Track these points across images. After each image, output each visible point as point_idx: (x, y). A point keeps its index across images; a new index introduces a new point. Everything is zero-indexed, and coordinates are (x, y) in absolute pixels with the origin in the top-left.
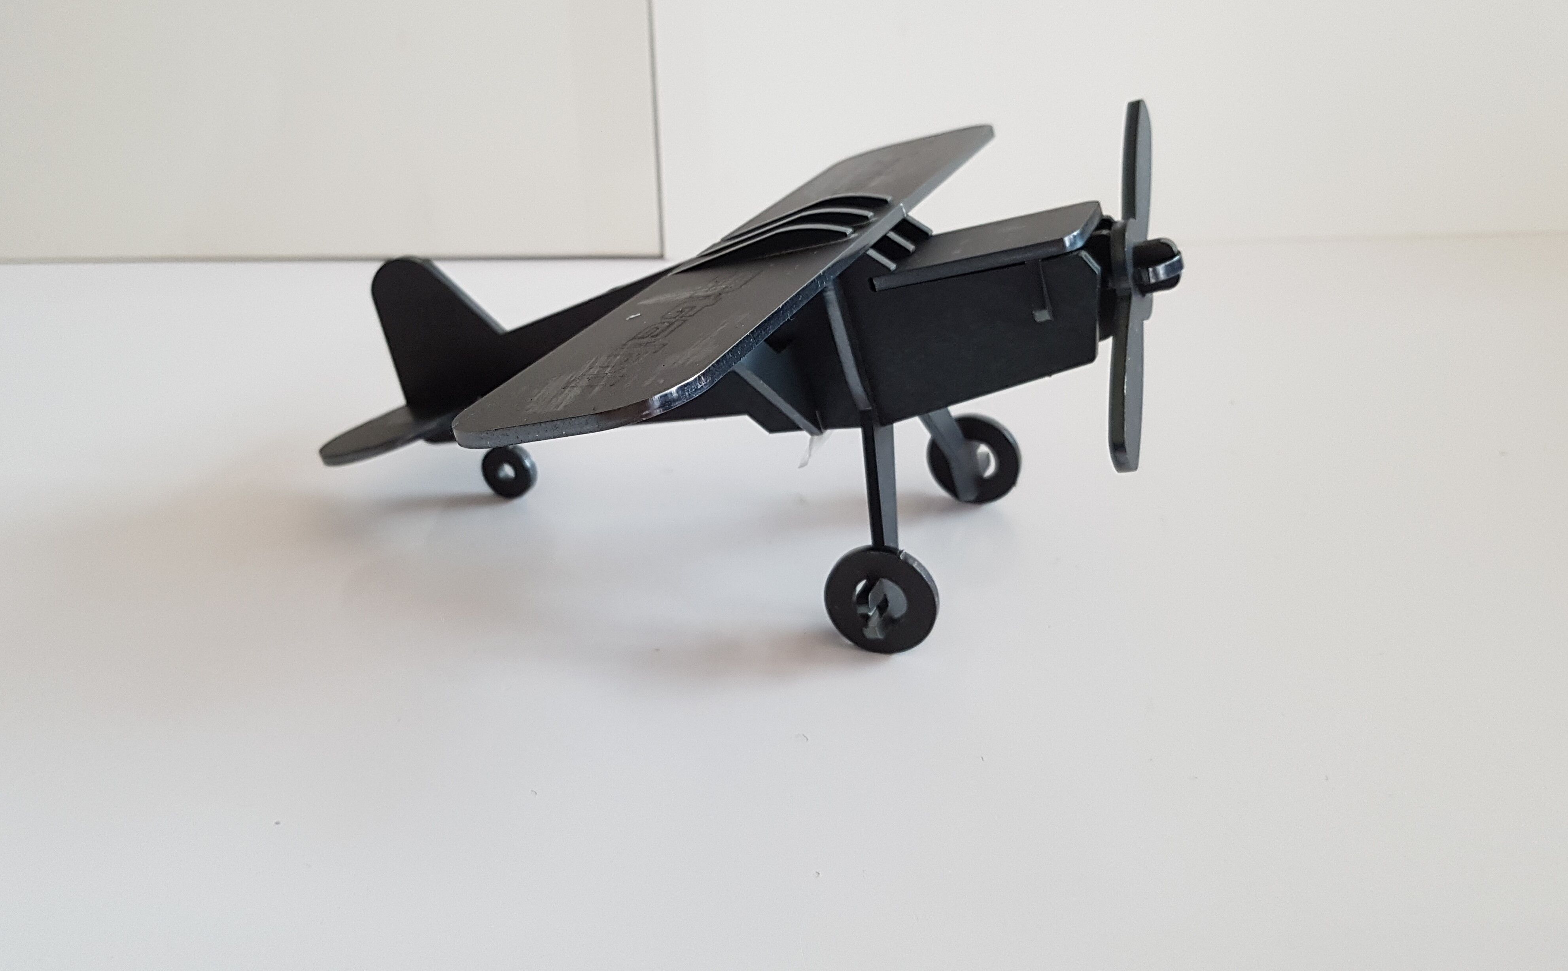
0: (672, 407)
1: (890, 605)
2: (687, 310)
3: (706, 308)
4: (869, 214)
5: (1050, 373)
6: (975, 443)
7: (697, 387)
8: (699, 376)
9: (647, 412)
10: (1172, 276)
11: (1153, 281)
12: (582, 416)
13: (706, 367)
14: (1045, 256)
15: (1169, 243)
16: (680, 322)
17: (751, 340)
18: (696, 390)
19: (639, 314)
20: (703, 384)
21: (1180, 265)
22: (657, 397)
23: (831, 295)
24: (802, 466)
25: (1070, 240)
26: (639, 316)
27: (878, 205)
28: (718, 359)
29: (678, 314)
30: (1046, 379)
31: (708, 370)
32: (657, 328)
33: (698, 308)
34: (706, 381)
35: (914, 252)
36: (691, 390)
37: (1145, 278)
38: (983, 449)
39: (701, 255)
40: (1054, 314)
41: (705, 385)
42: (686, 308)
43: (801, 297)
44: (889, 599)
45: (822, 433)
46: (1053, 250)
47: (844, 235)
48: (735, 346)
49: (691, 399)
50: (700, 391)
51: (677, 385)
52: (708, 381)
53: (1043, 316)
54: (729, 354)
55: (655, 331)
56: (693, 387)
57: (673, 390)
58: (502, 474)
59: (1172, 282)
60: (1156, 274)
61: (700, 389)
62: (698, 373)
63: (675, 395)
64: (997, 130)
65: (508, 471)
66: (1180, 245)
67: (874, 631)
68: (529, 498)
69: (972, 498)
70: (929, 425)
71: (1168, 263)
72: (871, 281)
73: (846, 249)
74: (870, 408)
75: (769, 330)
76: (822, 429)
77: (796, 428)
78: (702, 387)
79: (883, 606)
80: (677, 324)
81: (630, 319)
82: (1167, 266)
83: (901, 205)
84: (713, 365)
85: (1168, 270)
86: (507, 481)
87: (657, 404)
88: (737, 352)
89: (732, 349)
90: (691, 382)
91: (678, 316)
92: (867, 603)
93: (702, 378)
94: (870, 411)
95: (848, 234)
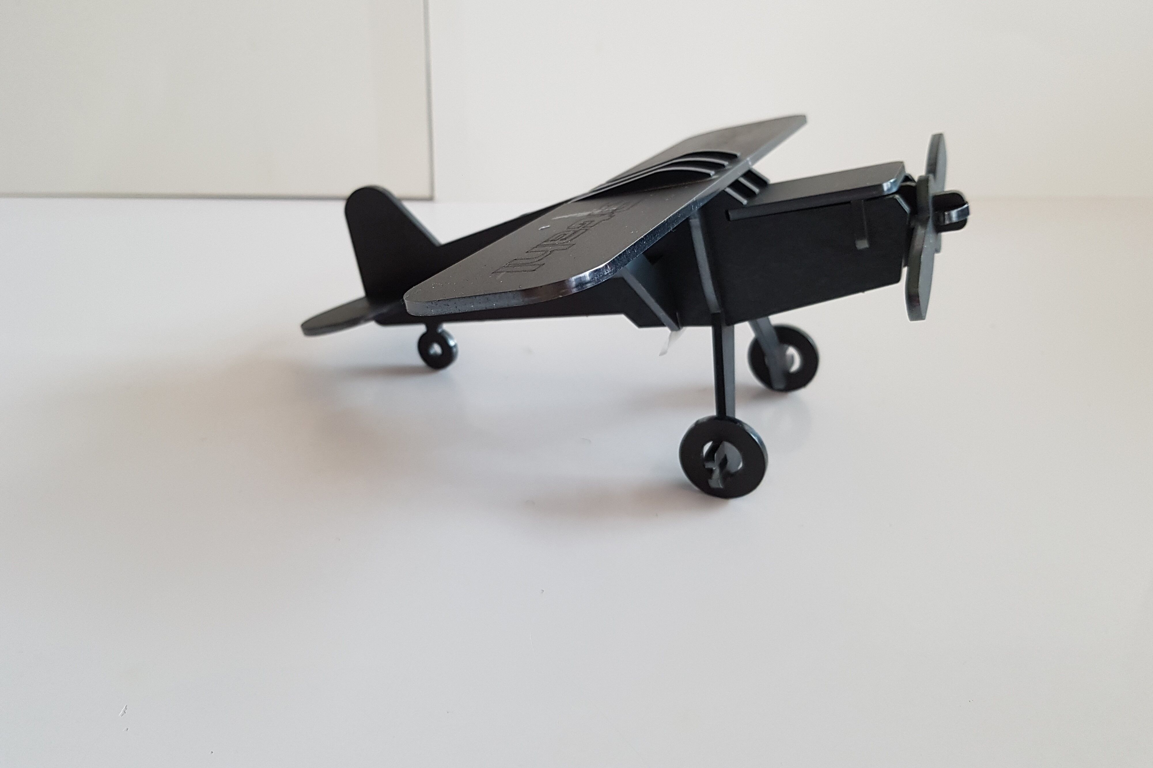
0: (584, 288)
1: (728, 463)
2: (587, 223)
3: (603, 222)
4: (726, 163)
5: (863, 290)
6: (786, 346)
7: (604, 273)
8: (606, 265)
9: (563, 291)
10: (962, 219)
11: (947, 222)
12: (510, 292)
13: (611, 258)
14: (869, 197)
15: (959, 193)
16: (584, 231)
17: (645, 242)
18: (604, 276)
19: (549, 226)
20: (609, 272)
21: (966, 213)
22: (573, 278)
23: (696, 222)
24: (663, 353)
25: (887, 185)
26: (549, 227)
27: (732, 158)
28: (620, 253)
29: (580, 225)
30: (860, 294)
31: (613, 261)
32: (566, 234)
33: (596, 222)
34: (611, 269)
35: (758, 194)
36: (600, 275)
37: (942, 219)
38: (792, 351)
39: (593, 190)
40: (871, 243)
41: (610, 273)
42: (587, 222)
43: (680, 215)
44: (728, 458)
45: (679, 329)
46: (875, 193)
47: (709, 175)
48: (633, 245)
49: (599, 283)
50: (606, 277)
51: (589, 270)
52: (613, 270)
53: (863, 244)
54: (628, 251)
55: (563, 236)
56: (601, 273)
57: (587, 273)
58: (432, 352)
59: (960, 225)
60: (950, 218)
61: (606, 275)
62: (605, 262)
63: (588, 278)
64: (810, 119)
65: (436, 349)
66: (968, 196)
67: (716, 481)
68: (451, 369)
69: (782, 386)
70: (756, 328)
71: (960, 209)
72: (727, 213)
73: (707, 187)
74: (719, 311)
75: (658, 236)
76: (680, 326)
77: (661, 324)
78: (608, 274)
79: (724, 463)
80: (581, 231)
81: (542, 229)
82: (958, 212)
83: (748, 159)
84: (616, 258)
85: (959, 215)
86: (436, 356)
87: (574, 284)
88: (634, 250)
89: (631, 247)
90: (600, 269)
91: (580, 226)
92: (714, 460)
93: (608, 267)
94: (719, 313)
95: (711, 175)
